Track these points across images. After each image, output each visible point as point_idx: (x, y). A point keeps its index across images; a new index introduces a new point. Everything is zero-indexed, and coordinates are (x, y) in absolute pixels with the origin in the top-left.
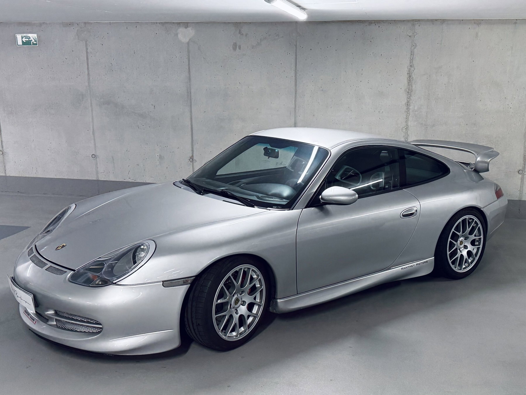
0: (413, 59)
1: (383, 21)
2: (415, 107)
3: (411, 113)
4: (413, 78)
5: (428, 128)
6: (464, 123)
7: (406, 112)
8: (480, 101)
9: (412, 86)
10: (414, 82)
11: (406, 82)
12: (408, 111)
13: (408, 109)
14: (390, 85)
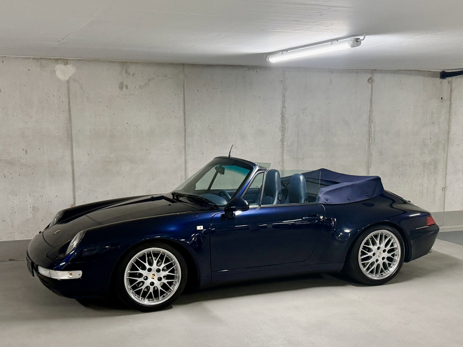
0: (284, 101)
1: (260, 67)
2: (288, 143)
3: (285, 149)
4: (285, 117)
5: (299, 161)
6: (325, 155)
7: (281, 148)
8: (336, 136)
9: (285, 125)
10: (287, 121)
11: (280, 121)
12: (283, 147)
13: (283, 144)
14: (267, 124)
